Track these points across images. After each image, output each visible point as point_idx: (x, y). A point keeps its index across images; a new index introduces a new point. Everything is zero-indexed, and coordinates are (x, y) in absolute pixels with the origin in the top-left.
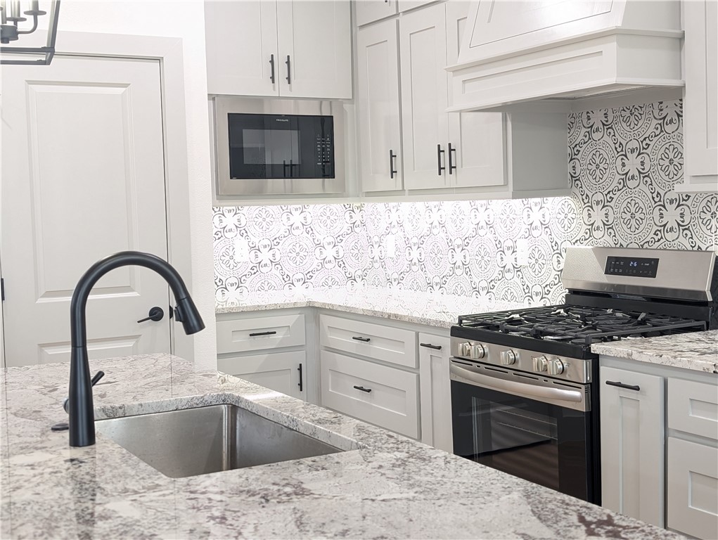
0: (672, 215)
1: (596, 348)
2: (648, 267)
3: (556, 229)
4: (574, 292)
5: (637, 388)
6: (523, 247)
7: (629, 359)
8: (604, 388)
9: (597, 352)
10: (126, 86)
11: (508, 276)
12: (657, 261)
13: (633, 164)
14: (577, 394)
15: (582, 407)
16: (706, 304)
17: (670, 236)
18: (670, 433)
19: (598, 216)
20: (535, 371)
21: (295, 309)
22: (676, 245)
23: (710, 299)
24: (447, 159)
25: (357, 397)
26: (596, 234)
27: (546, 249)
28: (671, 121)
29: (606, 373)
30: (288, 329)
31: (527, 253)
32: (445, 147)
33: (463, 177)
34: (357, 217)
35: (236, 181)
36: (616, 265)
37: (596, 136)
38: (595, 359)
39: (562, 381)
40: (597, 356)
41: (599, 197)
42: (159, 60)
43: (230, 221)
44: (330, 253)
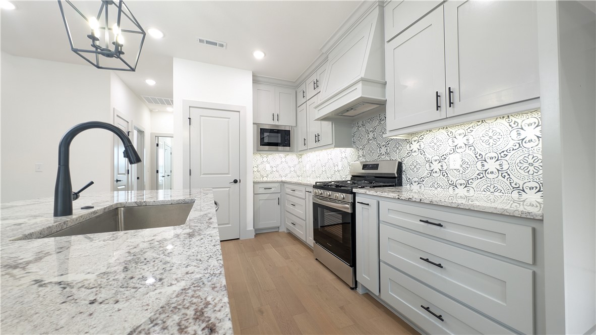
0: (383, 150)
1: (354, 190)
2: (375, 167)
3: (349, 158)
4: (353, 176)
5: (368, 205)
6: (340, 164)
7: (365, 194)
8: (357, 205)
9: (355, 191)
10: (229, 118)
11: (336, 173)
12: (378, 164)
13: (371, 135)
14: (347, 206)
15: (350, 211)
16: (395, 178)
17: (383, 157)
18: (380, 222)
19: (361, 153)
20: (334, 198)
21: (277, 182)
22: (385, 159)
23: (396, 176)
24: (317, 138)
25: (292, 207)
26: (360, 158)
27: (346, 164)
28: (383, 120)
29: (358, 199)
30: (275, 188)
31: (341, 166)
32: (317, 135)
33: (321, 143)
34: (300, 160)
35: (262, 146)
36: (365, 167)
37: (360, 129)
38: (354, 194)
39: (343, 201)
40: (355, 193)
41: (361, 147)
42: (239, 112)
43: (265, 159)
44: (292, 169)
